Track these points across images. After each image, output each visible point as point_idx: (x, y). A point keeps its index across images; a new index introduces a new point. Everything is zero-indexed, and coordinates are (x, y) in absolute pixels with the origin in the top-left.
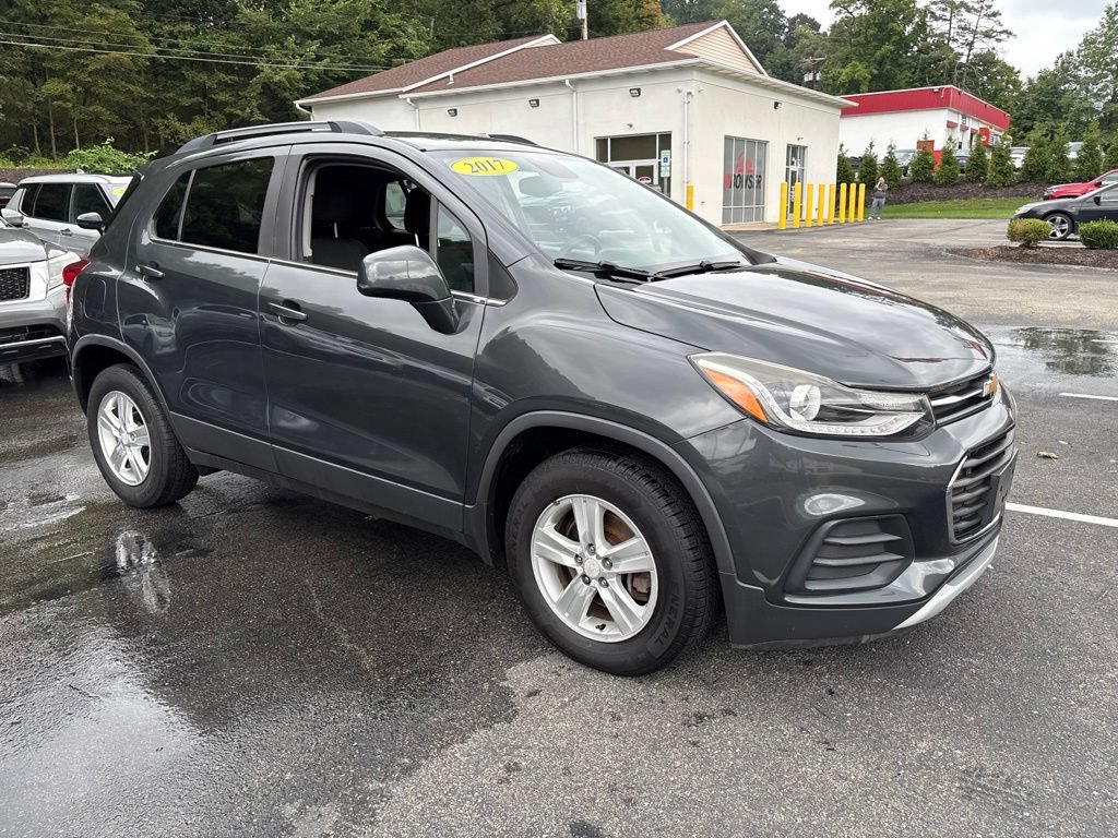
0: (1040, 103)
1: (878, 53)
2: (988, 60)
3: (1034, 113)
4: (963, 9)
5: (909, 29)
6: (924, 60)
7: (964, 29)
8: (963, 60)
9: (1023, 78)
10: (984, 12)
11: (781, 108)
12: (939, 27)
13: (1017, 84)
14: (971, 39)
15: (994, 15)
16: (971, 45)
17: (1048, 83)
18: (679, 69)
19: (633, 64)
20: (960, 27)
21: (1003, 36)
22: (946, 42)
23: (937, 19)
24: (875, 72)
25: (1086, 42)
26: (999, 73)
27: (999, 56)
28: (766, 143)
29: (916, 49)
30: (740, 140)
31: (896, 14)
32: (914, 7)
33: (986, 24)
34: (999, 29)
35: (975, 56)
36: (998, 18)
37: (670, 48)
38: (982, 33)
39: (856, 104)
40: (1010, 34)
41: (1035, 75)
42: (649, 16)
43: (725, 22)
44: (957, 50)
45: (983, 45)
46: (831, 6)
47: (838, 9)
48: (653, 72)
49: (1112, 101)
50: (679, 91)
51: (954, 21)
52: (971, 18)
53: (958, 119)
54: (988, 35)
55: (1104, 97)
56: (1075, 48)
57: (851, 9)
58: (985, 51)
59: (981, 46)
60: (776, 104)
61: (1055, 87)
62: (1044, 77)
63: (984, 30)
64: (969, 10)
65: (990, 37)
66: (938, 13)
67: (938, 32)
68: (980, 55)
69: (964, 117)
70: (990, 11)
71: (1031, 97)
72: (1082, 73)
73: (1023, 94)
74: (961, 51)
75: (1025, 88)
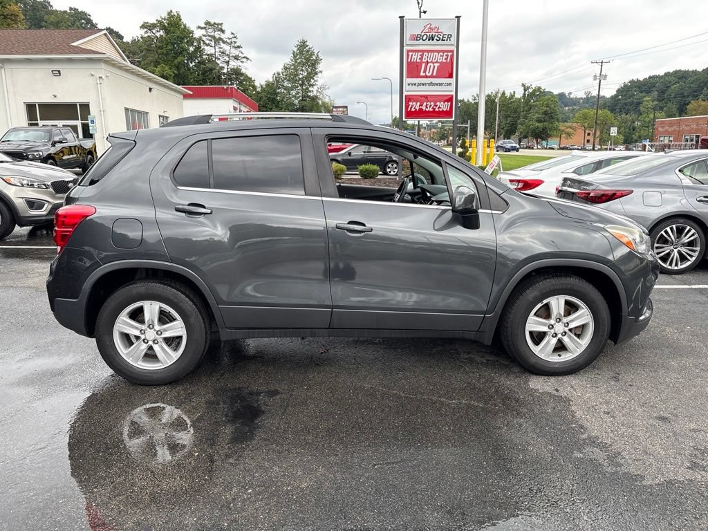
0: (269, 98)
1: (176, 61)
2: (237, 73)
3: (266, 104)
4: (221, 42)
5: (192, 49)
6: (204, 68)
7: (223, 53)
8: (225, 71)
9: (257, 84)
10: (233, 45)
11: (154, 91)
12: (209, 50)
13: (254, 87)
14: (227, 59)
15: (239, 47)
16: (228, 63)
17: (271, 88)
18: (90, 60)
19: (51, 53)
20: (220, 52)
21: (245, 60)
22: (214, 59)
23: (207, 45)
24: (176, 72)
25: (285, 68)
26: (244, 80)
27: (243, 71)
28: (147, 113)
29: (197, 61)
30: (133, 111)
31: (183, 39)
32: (192, 36)
33: (235, 52)
34: (243, 56)
35: (231, 69)
36: (241, 49)
37: (75, 44)
38: (233, 57)
39: (191, 93)
40: (248, 59)
41: (263, 83)
42: (12, 15)
43: (105, 32)
44: (221, 65)
45: (235, 64)
46: (141, 27)
47: (146, 30)
48: (70, 60)
49: (302, 100)
50: (92, 75)
51: (216, 48)
52: (226, 48)
53: (237, 105)
54: (236, 58)
55: (299, 97)
56: (280, 71)
57: (154, 31)
58: (235, 67)
59: (233, 64)
60: (150, 89)
61: (274, 90)
62: (268, 84)
63: (234, 55)
64: (224, 42)
65: (237, 59)
66: (207, 42)
67: (209, 53)
68: (234, 69)
69: (240, 104)
70: (236, 45)
71: (263, 94)
72: (285, 84)
73: (258, 93)
74: (223, 65)
75: (259, 89)
